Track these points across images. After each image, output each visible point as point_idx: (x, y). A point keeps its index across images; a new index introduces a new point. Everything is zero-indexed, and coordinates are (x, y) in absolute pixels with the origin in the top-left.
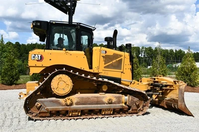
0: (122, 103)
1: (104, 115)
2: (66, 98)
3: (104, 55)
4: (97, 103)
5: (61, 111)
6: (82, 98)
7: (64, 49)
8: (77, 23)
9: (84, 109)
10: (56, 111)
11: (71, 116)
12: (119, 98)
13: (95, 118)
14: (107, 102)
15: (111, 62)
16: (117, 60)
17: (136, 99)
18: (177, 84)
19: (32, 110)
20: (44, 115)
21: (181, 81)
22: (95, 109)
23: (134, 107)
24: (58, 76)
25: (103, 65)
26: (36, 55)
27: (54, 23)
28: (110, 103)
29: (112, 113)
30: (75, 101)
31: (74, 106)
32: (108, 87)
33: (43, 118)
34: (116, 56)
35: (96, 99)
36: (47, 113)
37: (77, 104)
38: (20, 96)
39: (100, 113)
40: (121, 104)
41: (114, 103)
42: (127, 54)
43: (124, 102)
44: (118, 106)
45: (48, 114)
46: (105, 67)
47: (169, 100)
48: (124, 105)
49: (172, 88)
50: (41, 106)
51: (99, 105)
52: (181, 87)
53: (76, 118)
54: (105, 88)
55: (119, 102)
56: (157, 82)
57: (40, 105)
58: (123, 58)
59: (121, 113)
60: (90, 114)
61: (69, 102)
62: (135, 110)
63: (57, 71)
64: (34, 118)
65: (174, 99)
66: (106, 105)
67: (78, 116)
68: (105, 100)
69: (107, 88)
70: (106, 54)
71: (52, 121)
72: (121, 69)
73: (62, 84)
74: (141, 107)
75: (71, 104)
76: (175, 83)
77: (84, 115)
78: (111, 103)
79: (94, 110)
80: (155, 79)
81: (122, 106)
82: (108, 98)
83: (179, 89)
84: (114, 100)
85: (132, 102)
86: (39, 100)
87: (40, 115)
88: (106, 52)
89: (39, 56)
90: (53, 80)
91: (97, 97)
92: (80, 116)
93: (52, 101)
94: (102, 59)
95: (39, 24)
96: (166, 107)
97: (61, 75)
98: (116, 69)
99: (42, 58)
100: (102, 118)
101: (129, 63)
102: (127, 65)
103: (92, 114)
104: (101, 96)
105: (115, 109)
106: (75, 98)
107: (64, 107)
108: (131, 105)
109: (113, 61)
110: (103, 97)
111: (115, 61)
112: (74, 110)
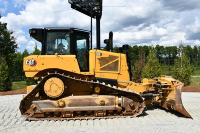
0: (116, 104)
1: (98, 116)
2: (59, 100)
3: (99, 57)
4: (90, 105)
5: (54, 112)
6: (75, 100)
7: (56, 54)
8: (71, 28)
9: (76, 110)
10: (50, 112)
13: (87, 120)
14: (99, 104)
15: (107, 64)
16: (113, 61)
17: (130, 101)
18: (175, 84)
19: (28, 111)
20: (39, 116)
21: (178, 81)
22: (87, 110)
23: (129, 109)
24: (50, 79)
25: (98, 67)
26: (30, 61)
27: (49, 29)
28: (102, 105)
29: (105, 114)
30: (67, 103)
31: (67, 108)
32: (101, 89)
33: (37, 119)
34: (111, 58)
35: (88, 100)
36: (41, 114)
37: (70, 105)
39: (94, 115)
40: (114, 106)
41: (107, 105)
42: (124, 56)
43: (118, 103)
44: (111, 107)
45: (43, 115)
46: (101, 69)
47: (169, 102)
48: (117, 106)
49: (171, 89)
51: (91, 107)
52: (178, 87)
53: (68, 119)
54: (97, 90)
55: (112, 103)
57: (35, 106)
58: (119, 59)
59: (115, 114)
60: (84, 116)
61: (61, 104)
62: (129, 111)
64: (30, 119)
65: (172, 100)
66: (98, 107)
67: (71, 117)
68: (98, 102)
69: (99, 90)
70: (102, 56)
71: (46, 121)
72: (117, 71)
74: (137, 108)
75: (64, 106)
76: (173, 84)
77: (78, 116)
78: (104, 105)
80: (157, 80)
81: (115, 107)
82: (100, 100)
83: (176, 89)
84: (107, 102)
85: (126, 103)
86: (34, 102)
87: (35, 116)
88: (101, 54)
89: (33, 61)
90: (46, 84)
91: (89, 99)
92: (74, 117)
93: (46, 103)
94: (98, 61)
95: (34, 32)
96: (167, 109)
97: (53, 78)
98: (112, 70)
99: (35, 63)
100: (94, 119)
101: (126, 64)
102: (124, 66)
103: (86, 115)
104: (94, 97)
105: (108, 111)
106: (67, 100)
107: (57, 108)
108: (125, 107)
109: (109, 63)
110: (96, 99)
111: (111, 62)
112: (67, 112)
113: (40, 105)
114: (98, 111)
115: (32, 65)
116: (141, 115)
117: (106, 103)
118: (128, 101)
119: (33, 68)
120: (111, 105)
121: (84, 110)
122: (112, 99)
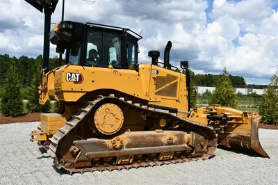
0: (184, 143)
2: (115, 138)
3: (155, 76)
4: (154, 145)
5: (107, 158)
6: (135, 138)
7: (110, 66)
8: (124, 29)
9: (137, 153)
11: (120, 165)
12: (181, 137)
13: (153, 166)
14: (166, 143)
15: (164, 87)
16: (171, 83)
17: (201, 138)
19: (64, 158)
20: (82, 165)
22: (152, 152)
23: (199, 148)
24: (104, 106)
25: (153, 90)
26: (73, 74)
27: (91, 26)
29: (172, 157)
30: (125, 143)
32: (167, 121)
35: (152, 138)
36: (87, 161)
37: (128, 146)
38: (33, 136)
39: (158, 159)
40: (183, 145)
41: (175, 144)
42: (183, 76)
43: (186, 142)
44: (179, 147)
45: (89, 164)
46: (156, 94)
47: (235, 138)
48: (186, 146)
49: (241, 122)
50: (79, 151)
51: (157, 147)
52: (254, 121)
53: (127, 166)
55: (181, 142)
56: (216, 114)
57: (78, 149)
58: (178, 80)
61: (118, 144)
62: (199, 152)
63: (103, 98)
64: (71, 170)
65: (242, 136)
66: (165, 147)
67: (130, 164)
68: (164, 140)
69: (165, 123)
70: (158, 75)
72: (175, 96)
73: (109, 118)
74: (205, 148)
75: (121, 147)
76: (246, 116)
78: (170, 144)
79: (150, 154)
82: (168, 137)
83: (252, 123)
84: (175, 139)
85: (197, 141)
86: (76, 142)
87: (77, 165)
88: (158, 72)
89: (78, 75)
91: (154, 136)
92: (132, 163)
94: (153, 81)
96: (229, 146)
97: (108, 104)
98: (170, 96)
100: (161, 165)
101: (186, 88)
102: (183, 90)
104: (159, 134)
105: (176, 152)
107: (111, 152)
108: (195, 146)
109: (167, 85)
110: (162, 136)
111: (169, 85)
112: (125, 156)
113: (86, 147)
114: (164, 154)
115: (75, 82)
117: (174, 141)
118: (199, 139)
119: (77, 87)
120: (180, 144)
121: (147, 152)
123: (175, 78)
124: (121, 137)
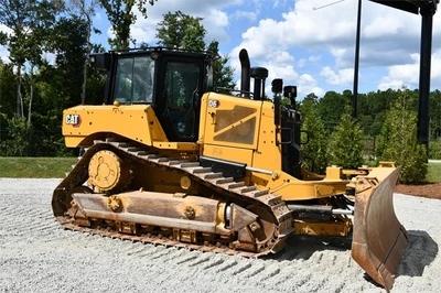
1: (183, 242)
2: (111, 197)
3: (214, 110)
4: (165, 213)
7: (116, 102)
8: (155, 48)
9: (140, 221)
11: (122, 233)
13: (156, 245)
14: (183, 214)
15: (230, 127)
16: (244, 120)
17: (249, 217)
22: (159, 225)
23: (245, 236)
25: (211, 132)
26: (72, 116)
27: (119, 53)
28: (189, 218)
30: (126, 204)
31: (125, 215)
32: (192, 181)
34: (240, 112)
35: (162, 204)
36: (85, 219)
37: (130, 209)
39: (174, 237)
40: (214, 224)
41: (200, 219)
42: (269, 107)
43: (223, 219)
44: (206, 226)
45: (88, 223)
46: (216, 138)
48: (222, 226)
51: (167, 219)
52: (361, 197)
54: (185, 184)
55: (210, 217)
57: (76, 203)
59: (218, 244)
61: (115, 204)
66: (182, 220)
68: (181, 209)
70: (219, 108)
72: (252, 143)
75: (120, 209)
77: (145, 234)
78: (192, 217)
81: (216, 228)
82: (186, 206)
83: (356, 202)
84: (199, 212)
86: (75, 194)
88: (218, 103)
89: (76, 117)
90: (92, 161)
92: (138, 235)
93: (92, 199)
94: (210, 119)
97: (102, 152)
98: (235, 141)
100: (168, 247)
101: (274, 128)
102: (268, 132)
104: (175, 199)
105: (201, 233)
106: (127, 198)
107: (109, 213)
108: (236, 229)
109: (235, 125)
110: (178, 203)
111: (239, 123)
112: (125, 222)
113: (84, 202)
114: (181, 231)
115: (74, 125)
116: (269, 256)
117: (197, 215)
118: (245, 218)
119: (75, 131)
120: (209, 221)
121: (152, 223)
122: (209, 208)
123: (252, 111)
124: (120, 196)
